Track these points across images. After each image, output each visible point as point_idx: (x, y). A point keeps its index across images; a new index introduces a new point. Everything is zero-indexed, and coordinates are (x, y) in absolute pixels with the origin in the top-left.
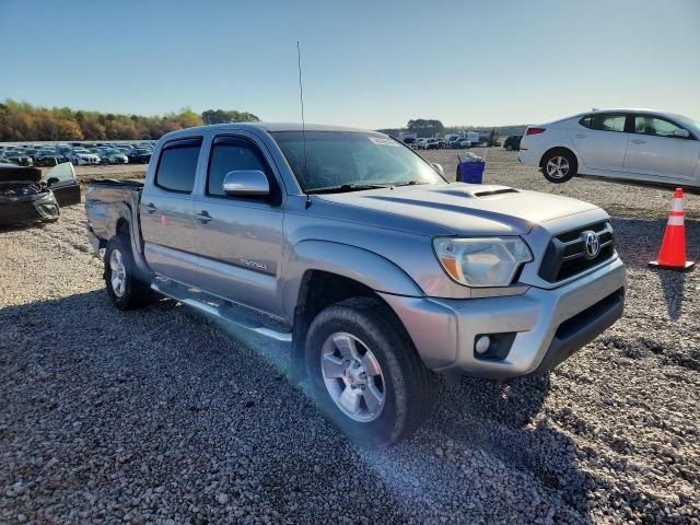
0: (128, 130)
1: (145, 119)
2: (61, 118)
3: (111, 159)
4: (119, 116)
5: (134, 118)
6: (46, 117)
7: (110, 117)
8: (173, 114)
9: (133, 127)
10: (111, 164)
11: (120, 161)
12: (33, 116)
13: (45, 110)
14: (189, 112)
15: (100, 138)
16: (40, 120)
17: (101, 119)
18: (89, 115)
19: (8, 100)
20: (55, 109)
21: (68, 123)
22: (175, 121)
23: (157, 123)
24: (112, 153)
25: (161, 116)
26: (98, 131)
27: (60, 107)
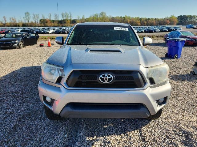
0: (153, 23)
1: (158, 19)
2: (136, 20)
3: (140, 31)
4: (151, 19)
5: (155, 19)
6: (133, 20)
7: (149, 19)
8: (168, 17)
9: (154, 22)
10: (139, 33)
11: (142, 32)
12: (130, 20)
13: (133, 18)
14: (173, 16)
15: (145, 25)
16: (131, 20)
17: (146, 20)
18: (143, 19)
19: (126, 16)
20: (135, 17)
21: (138, 21)
22: (168, 19)
23: (162, 20)
24: (141, 29)
25: (164, 18)
26: (144, 23)
27: (137, 17)
